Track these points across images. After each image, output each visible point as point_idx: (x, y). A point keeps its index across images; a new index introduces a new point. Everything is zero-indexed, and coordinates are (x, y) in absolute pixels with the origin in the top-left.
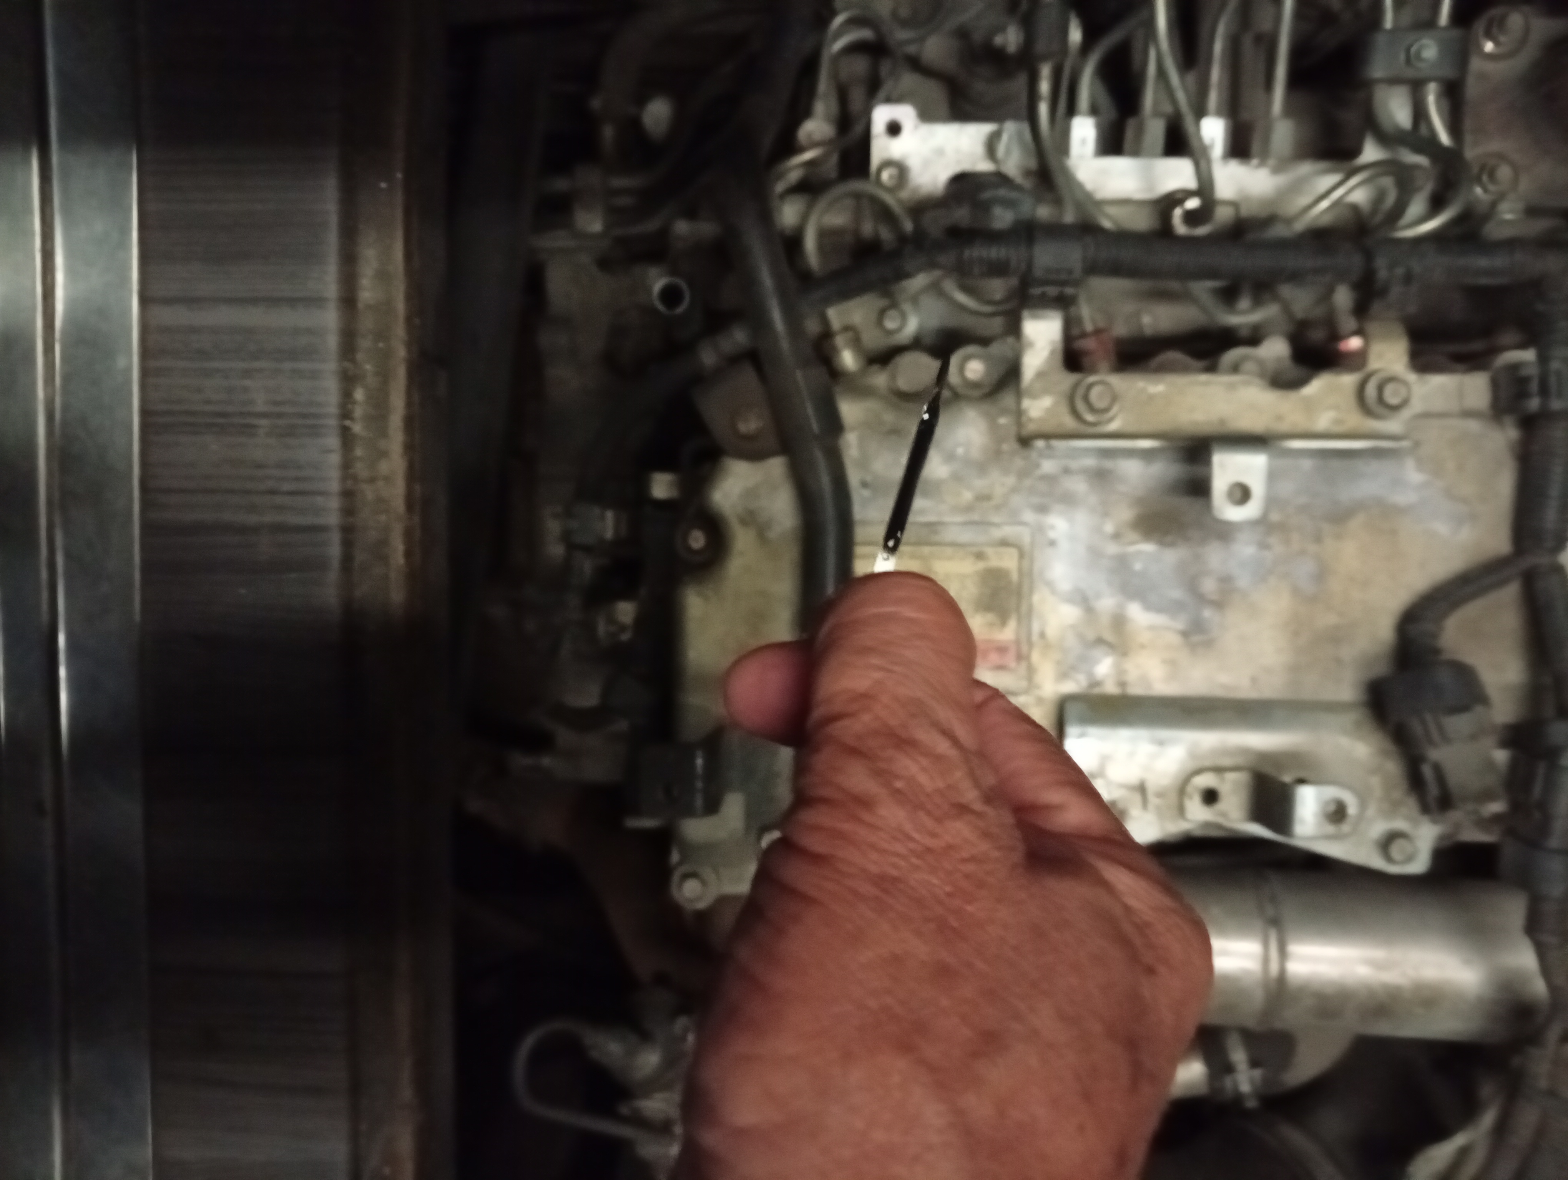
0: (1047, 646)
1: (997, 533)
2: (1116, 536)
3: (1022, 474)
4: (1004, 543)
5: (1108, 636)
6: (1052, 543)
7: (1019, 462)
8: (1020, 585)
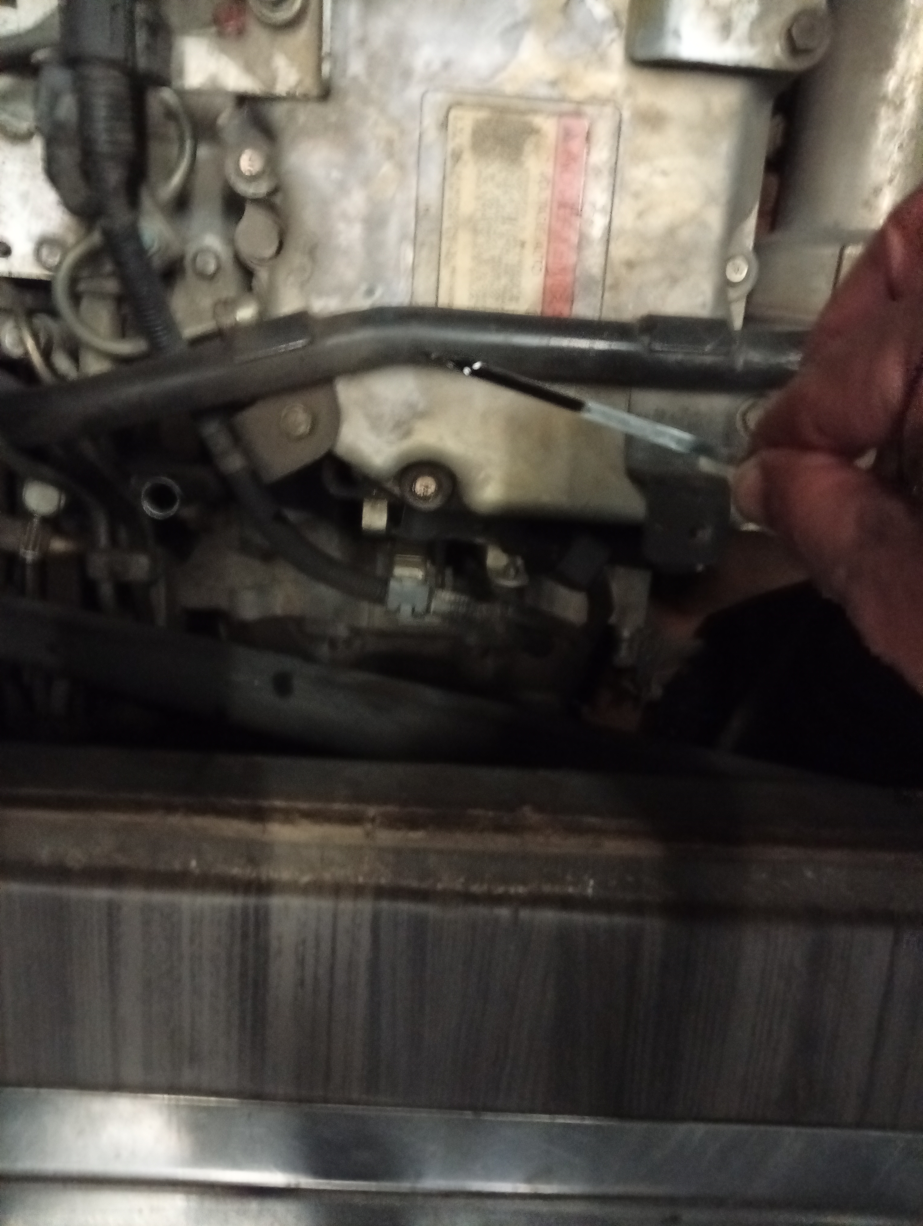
0: (566, 78)
1: (432, 134)
3: (366, 99)
4: (444, 125)
6: (447, 65)
7: (351, 102)
8: (493, 108)
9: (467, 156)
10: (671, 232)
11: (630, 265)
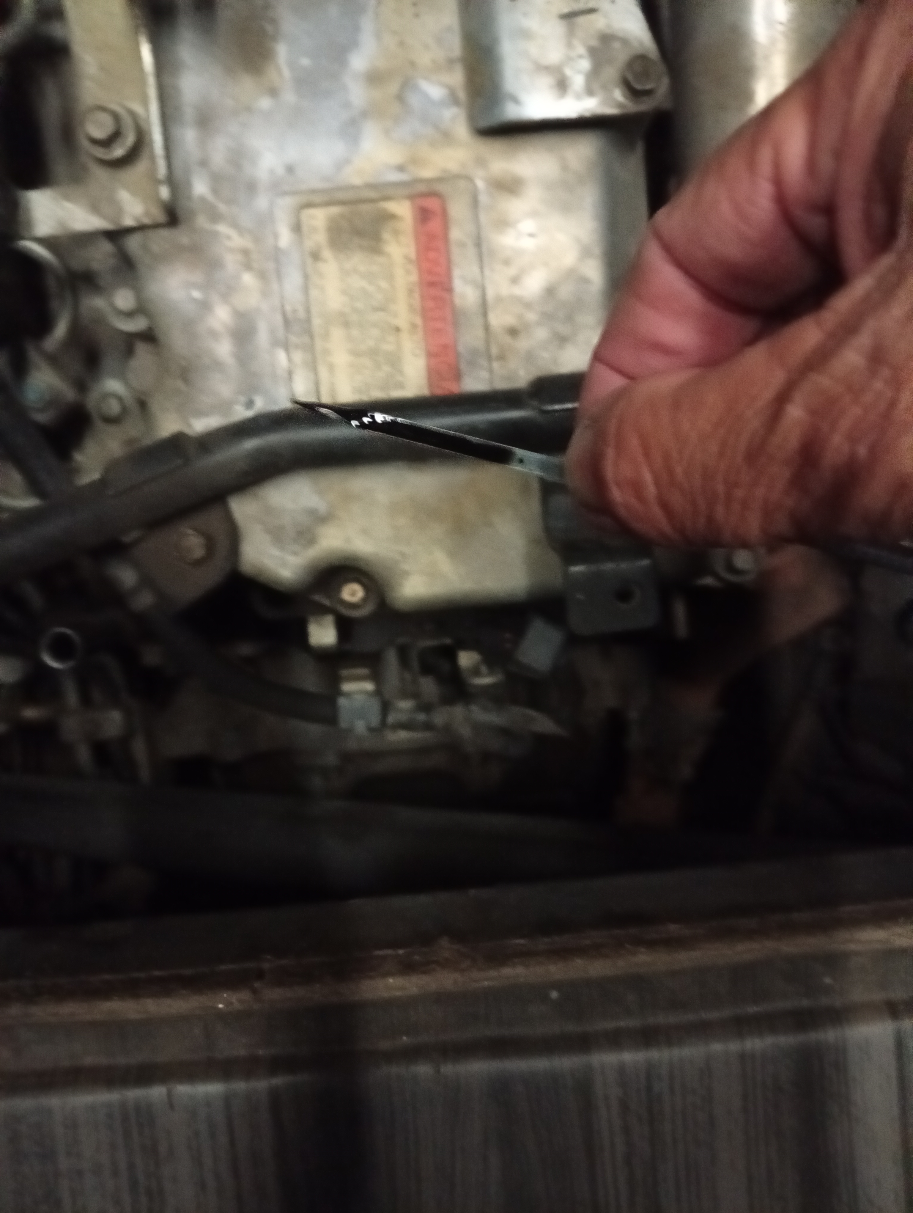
0: (415, 161)
2: (273, 92)
3: (215, 217)
4: (297, 228)
5: (393, 88)
6: (290, 169)
7: (202, 221)
8: (346, 202)
9: (327, 253)
10: (550, 291)
11: (513, 332)
